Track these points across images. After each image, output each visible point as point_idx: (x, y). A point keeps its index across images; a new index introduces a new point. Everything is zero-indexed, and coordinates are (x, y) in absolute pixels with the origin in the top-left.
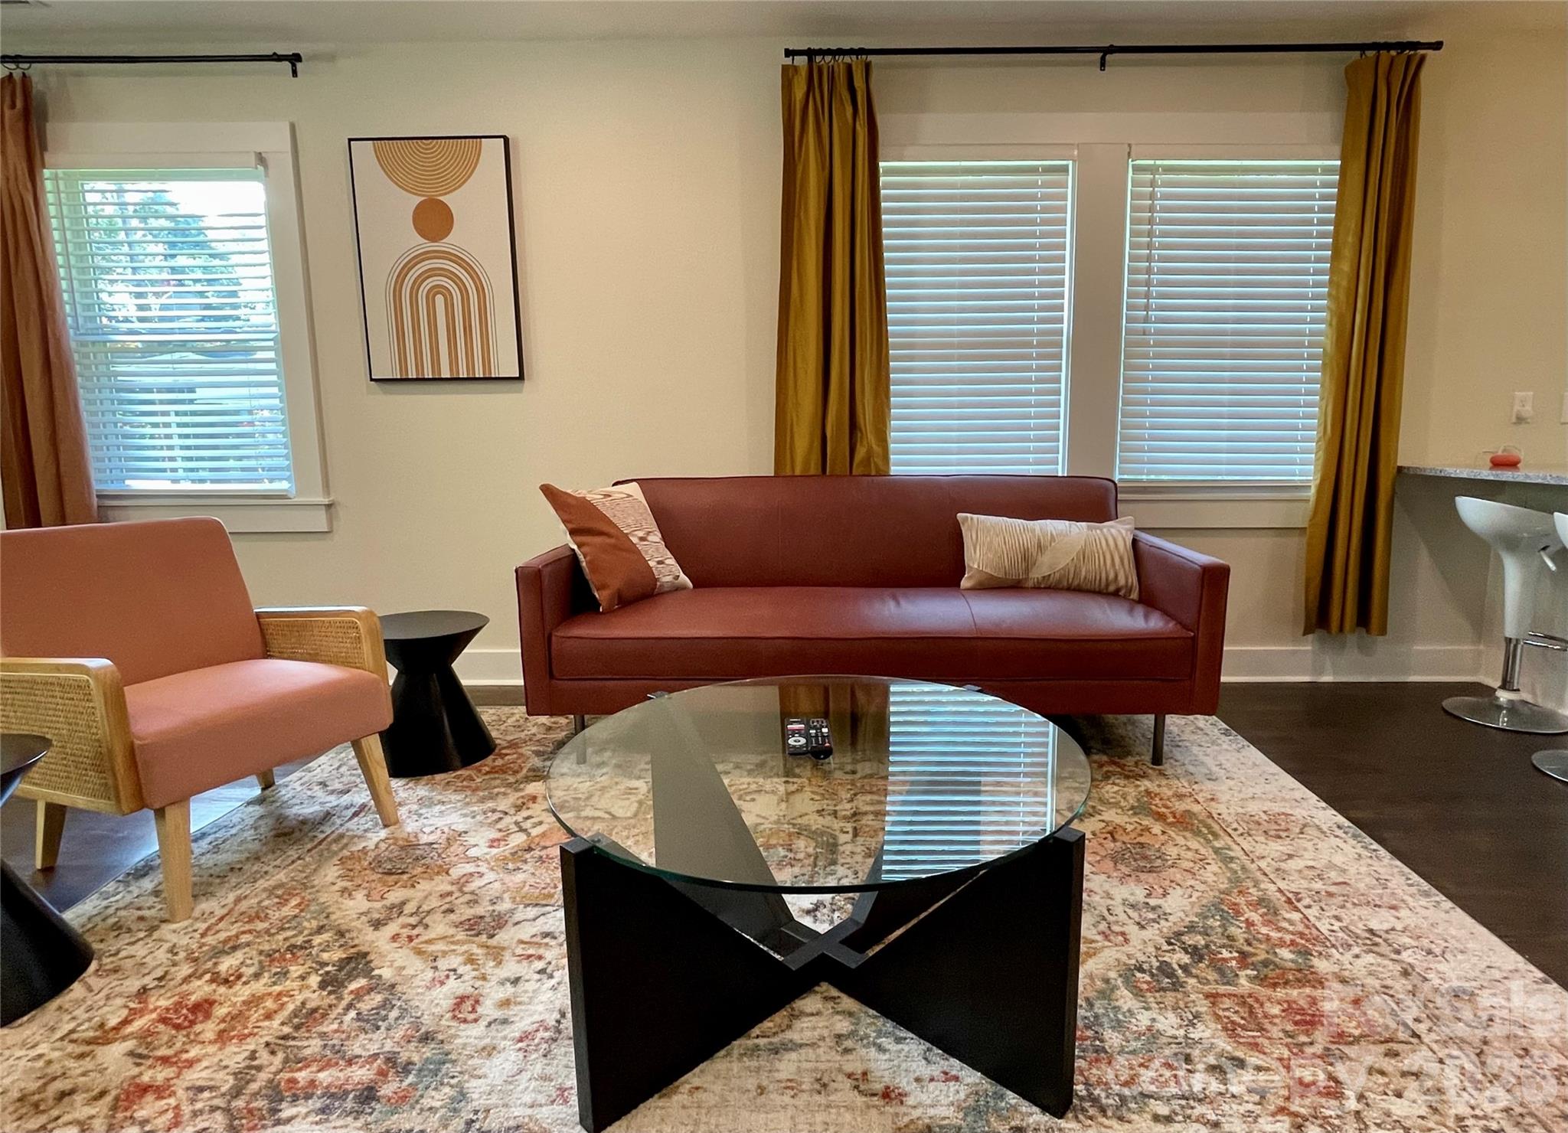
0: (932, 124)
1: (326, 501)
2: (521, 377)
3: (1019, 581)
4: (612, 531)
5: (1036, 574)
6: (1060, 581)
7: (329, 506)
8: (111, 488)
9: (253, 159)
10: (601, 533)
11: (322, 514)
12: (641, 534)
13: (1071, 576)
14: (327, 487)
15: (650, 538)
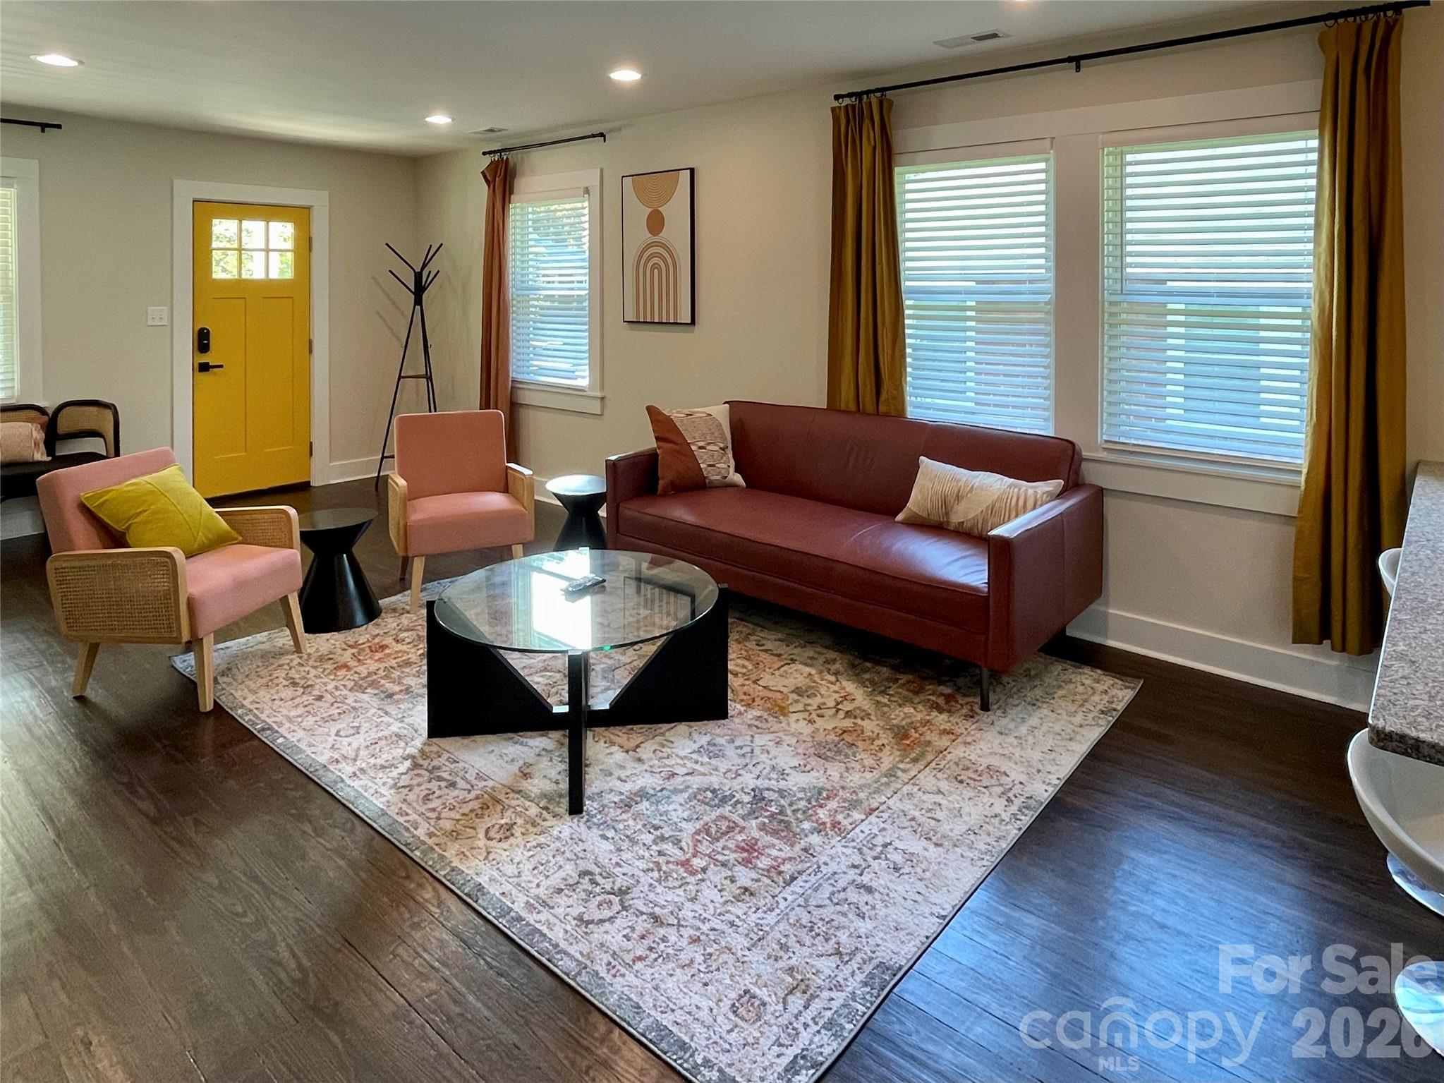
0: (940, 134)
1: (599, 395)
2: (693, 322)
3: (941, 523)
4: (680, 441)
5: (956, 519)
6: (971, 528)
7: (602, 399)
8: (520, 377)
9: (582, 191)
10: (670, 441)
11: (598, 403)
12: (701, 444)
13: (980, 526)
14: (602, 388)
15: (710, 447)
